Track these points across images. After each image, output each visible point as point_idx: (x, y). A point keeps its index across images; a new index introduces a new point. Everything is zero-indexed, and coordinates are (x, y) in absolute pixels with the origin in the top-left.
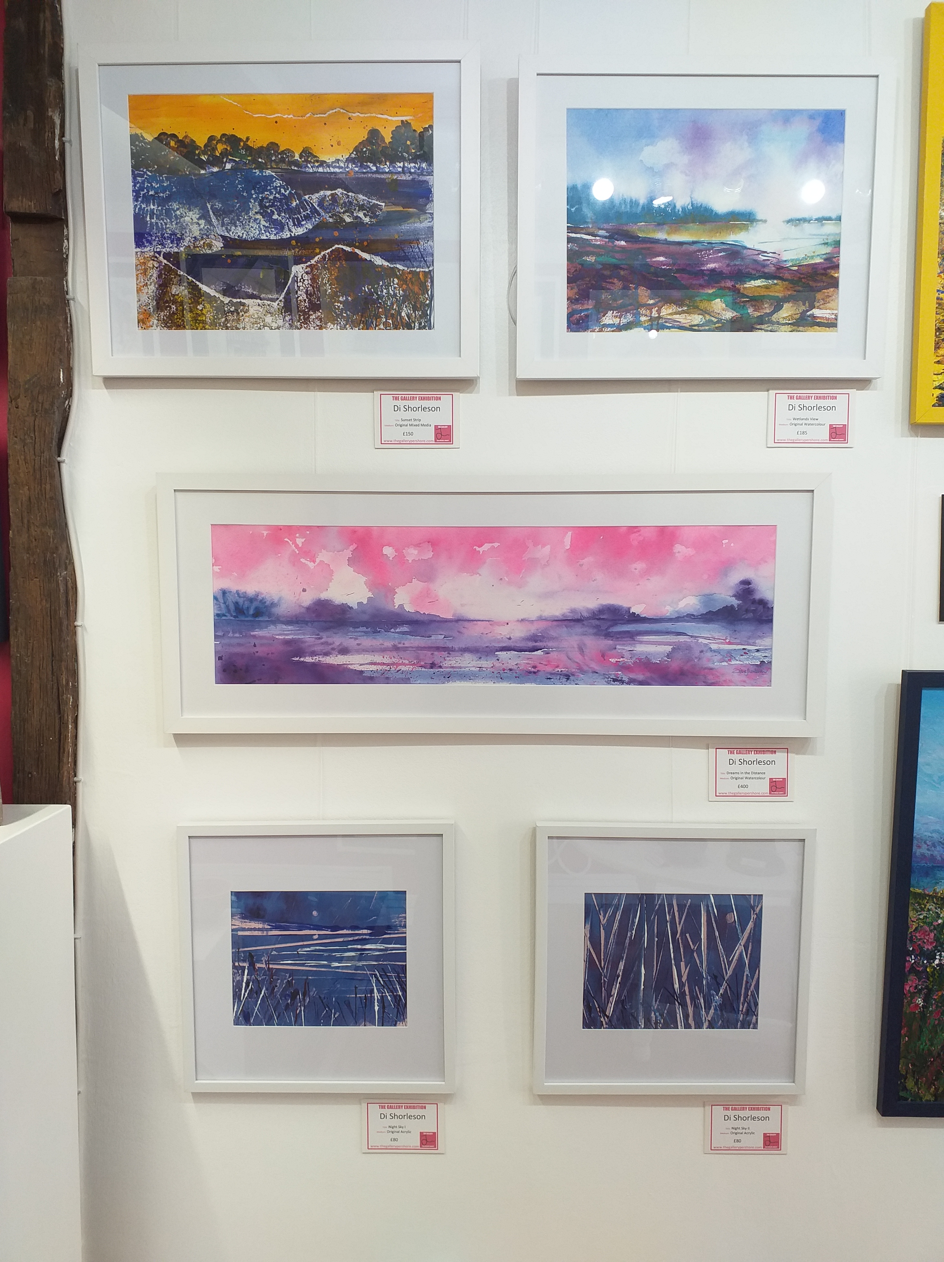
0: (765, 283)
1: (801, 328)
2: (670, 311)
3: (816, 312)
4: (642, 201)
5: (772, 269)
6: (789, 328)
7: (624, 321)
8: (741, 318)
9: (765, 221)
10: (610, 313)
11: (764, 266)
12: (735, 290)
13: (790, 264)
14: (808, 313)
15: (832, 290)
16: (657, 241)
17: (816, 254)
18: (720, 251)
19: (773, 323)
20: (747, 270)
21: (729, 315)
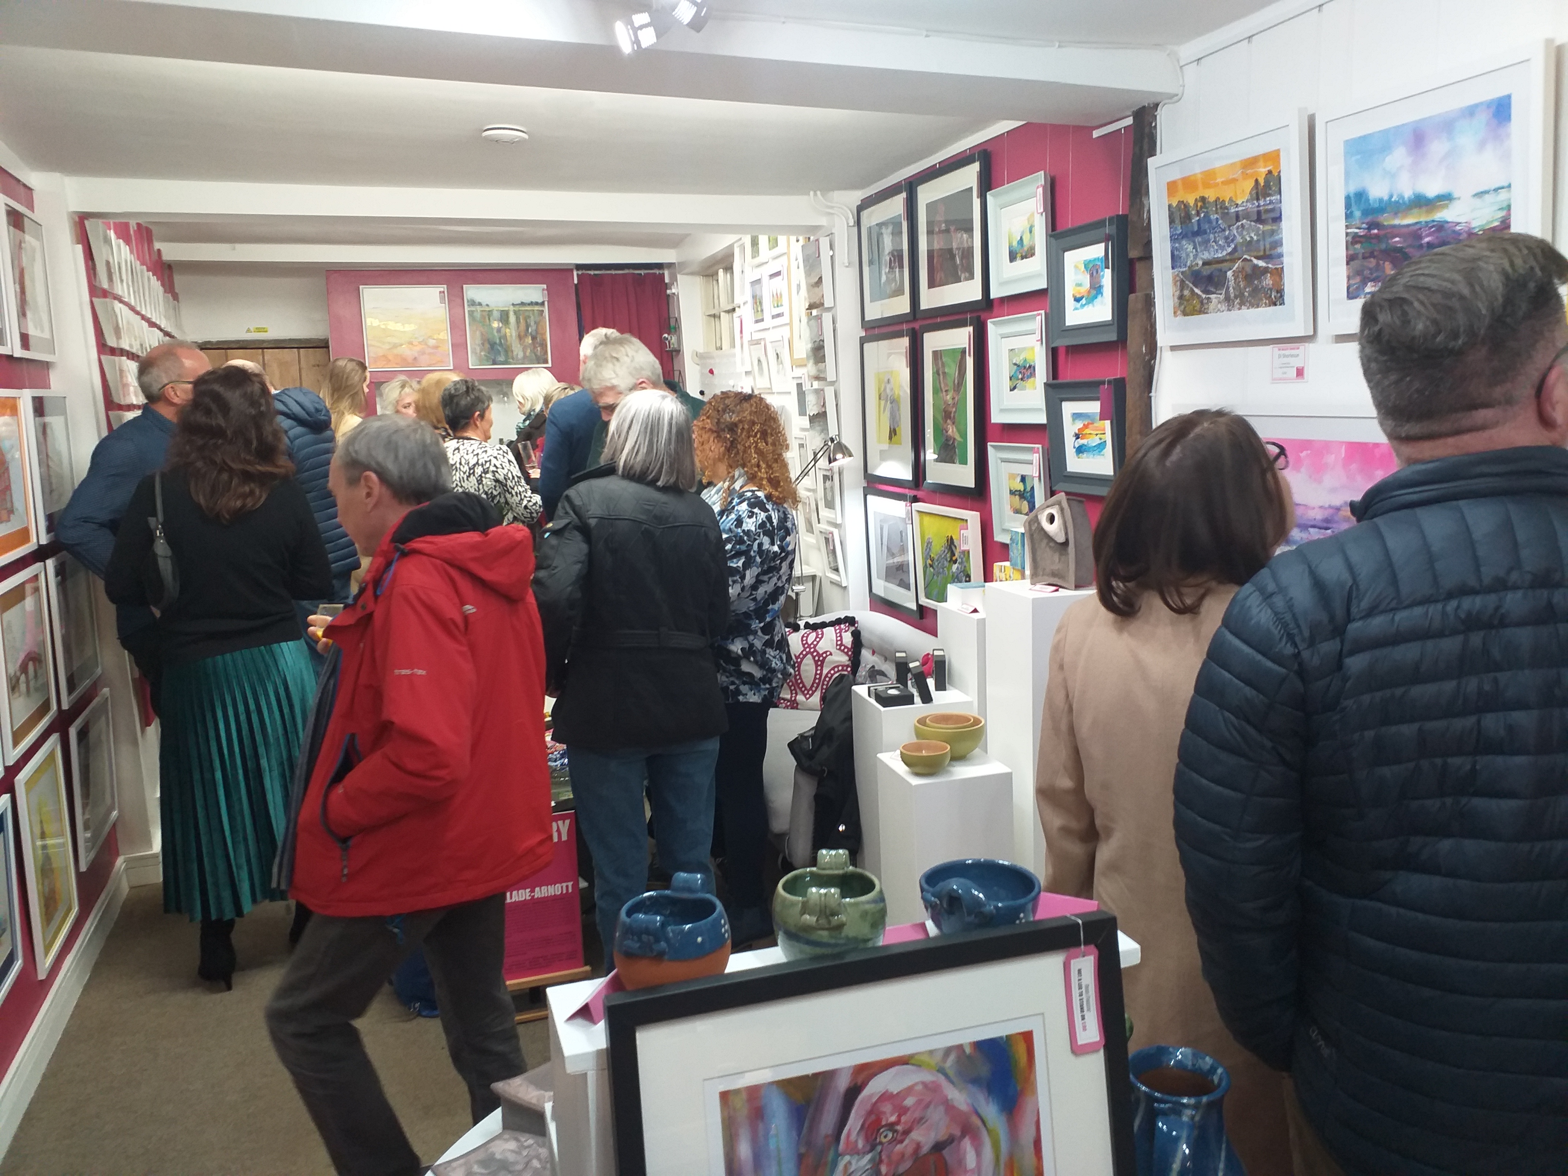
4: (1386, 198)
9: (1459, 198)
10: (1369, 284)
16: (1394, 226)
17: (1494, 218)
18: (1432, 227)
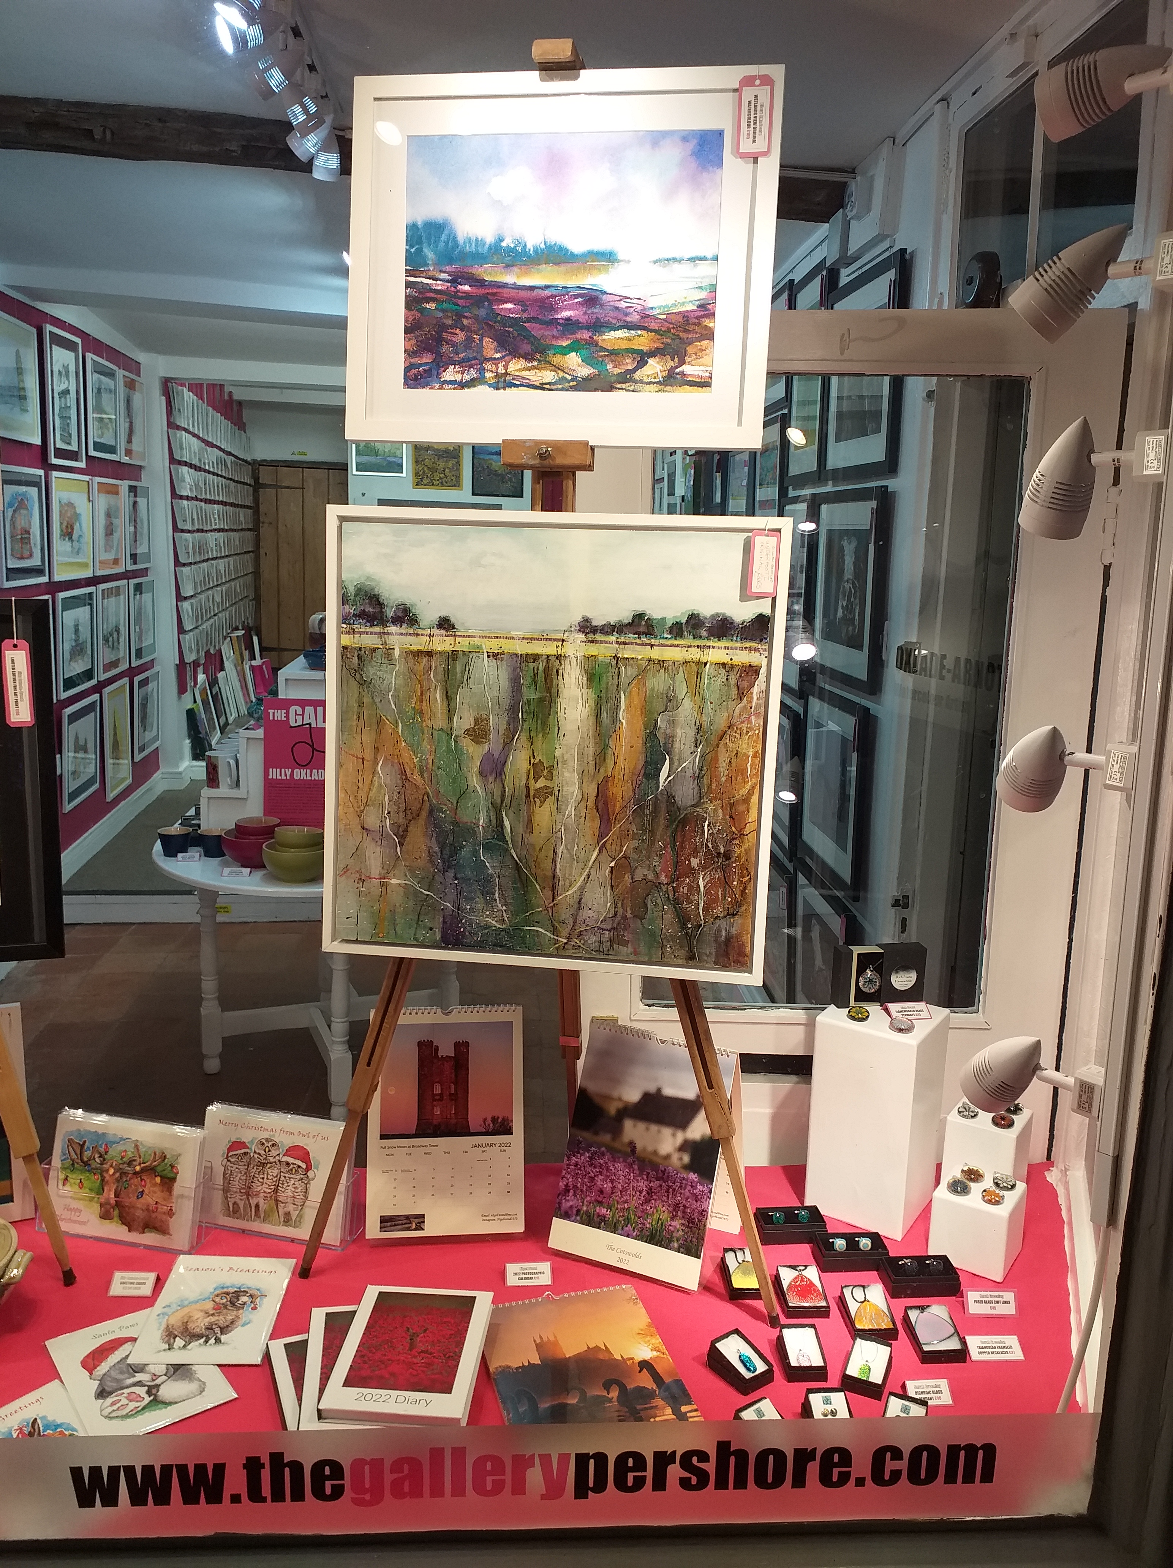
0: (627, 335)
1: (668, 388)
2: (519, 366)
3: (686, 369)
4: (490, 239)
5: (634, 318)
6: (655, 387)
7: (467, 377)
8: (599, 375)
9: (627, 261)
10: (451, 368)
11: (627, 315)
12: (592, 343)
13: (658, 311)
14: (677, 370)
15: (706, 342)
16: (504, 286)
17: (688, 300)
18: (576, 297)
19: (636, 382)
20: (606, 319)
21: (585, 371)
